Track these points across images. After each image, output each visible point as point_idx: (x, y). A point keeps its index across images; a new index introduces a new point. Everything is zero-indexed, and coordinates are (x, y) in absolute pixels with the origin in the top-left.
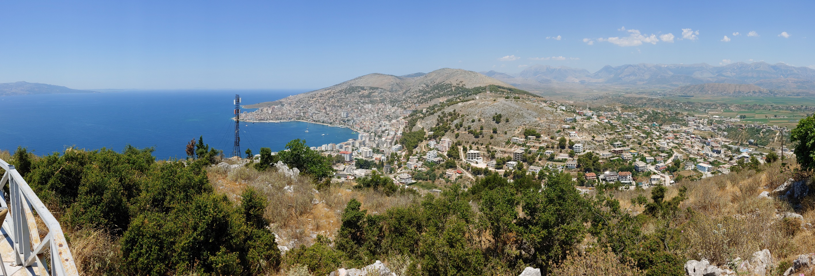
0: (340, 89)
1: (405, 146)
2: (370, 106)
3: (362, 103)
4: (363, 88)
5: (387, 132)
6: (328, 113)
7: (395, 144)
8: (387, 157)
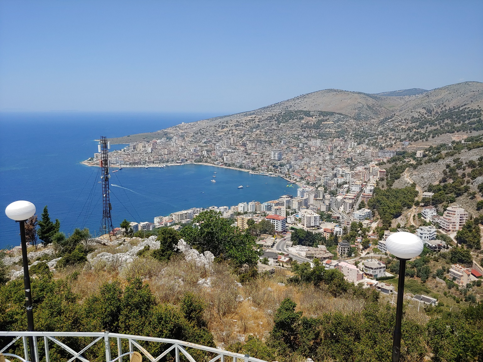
0: (269, 114)
1: (377, 213)
2: (318, 142)
3: (305, 137)
4: (308, 114)
5: (347, 186)
6: (249, 152)
7: (360, 208)
8: (345, 229)
